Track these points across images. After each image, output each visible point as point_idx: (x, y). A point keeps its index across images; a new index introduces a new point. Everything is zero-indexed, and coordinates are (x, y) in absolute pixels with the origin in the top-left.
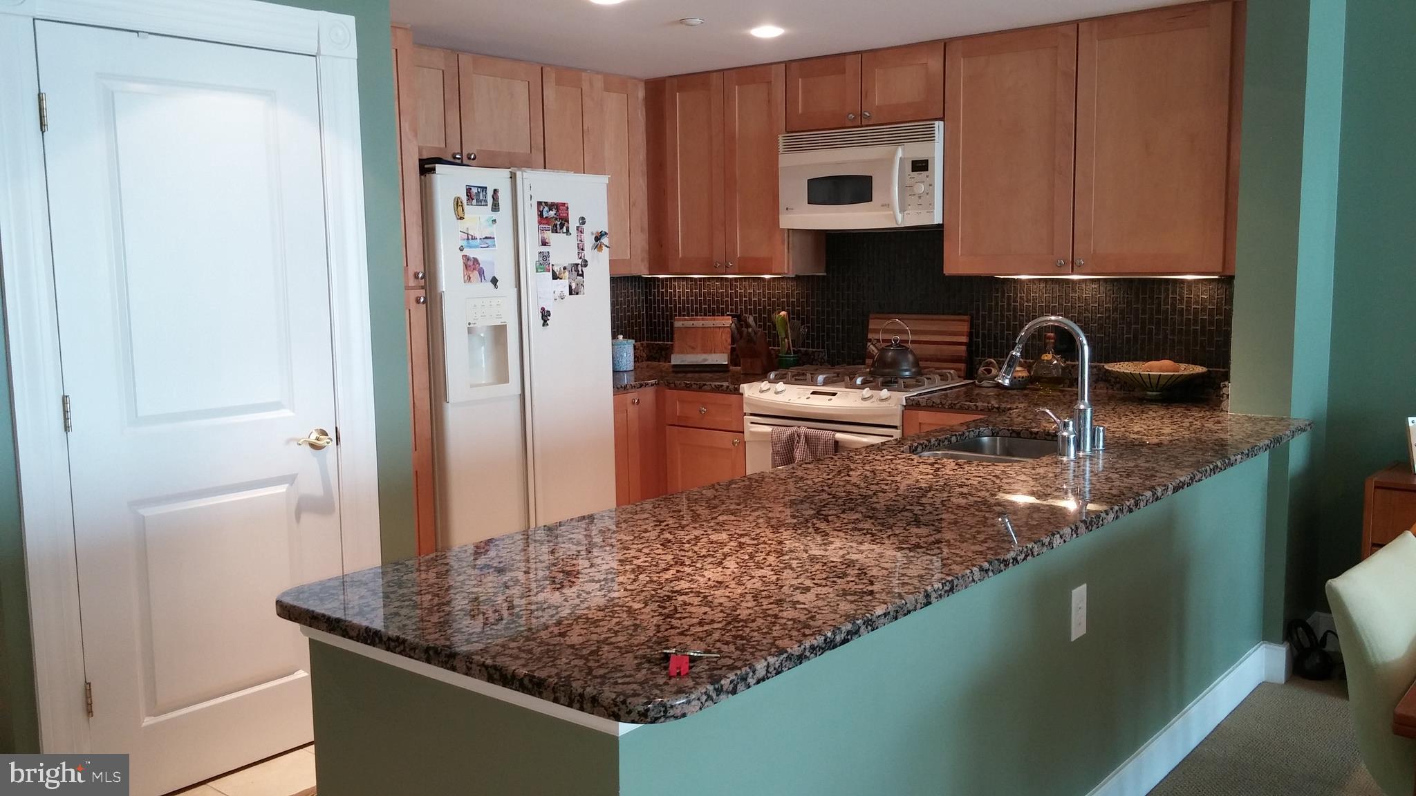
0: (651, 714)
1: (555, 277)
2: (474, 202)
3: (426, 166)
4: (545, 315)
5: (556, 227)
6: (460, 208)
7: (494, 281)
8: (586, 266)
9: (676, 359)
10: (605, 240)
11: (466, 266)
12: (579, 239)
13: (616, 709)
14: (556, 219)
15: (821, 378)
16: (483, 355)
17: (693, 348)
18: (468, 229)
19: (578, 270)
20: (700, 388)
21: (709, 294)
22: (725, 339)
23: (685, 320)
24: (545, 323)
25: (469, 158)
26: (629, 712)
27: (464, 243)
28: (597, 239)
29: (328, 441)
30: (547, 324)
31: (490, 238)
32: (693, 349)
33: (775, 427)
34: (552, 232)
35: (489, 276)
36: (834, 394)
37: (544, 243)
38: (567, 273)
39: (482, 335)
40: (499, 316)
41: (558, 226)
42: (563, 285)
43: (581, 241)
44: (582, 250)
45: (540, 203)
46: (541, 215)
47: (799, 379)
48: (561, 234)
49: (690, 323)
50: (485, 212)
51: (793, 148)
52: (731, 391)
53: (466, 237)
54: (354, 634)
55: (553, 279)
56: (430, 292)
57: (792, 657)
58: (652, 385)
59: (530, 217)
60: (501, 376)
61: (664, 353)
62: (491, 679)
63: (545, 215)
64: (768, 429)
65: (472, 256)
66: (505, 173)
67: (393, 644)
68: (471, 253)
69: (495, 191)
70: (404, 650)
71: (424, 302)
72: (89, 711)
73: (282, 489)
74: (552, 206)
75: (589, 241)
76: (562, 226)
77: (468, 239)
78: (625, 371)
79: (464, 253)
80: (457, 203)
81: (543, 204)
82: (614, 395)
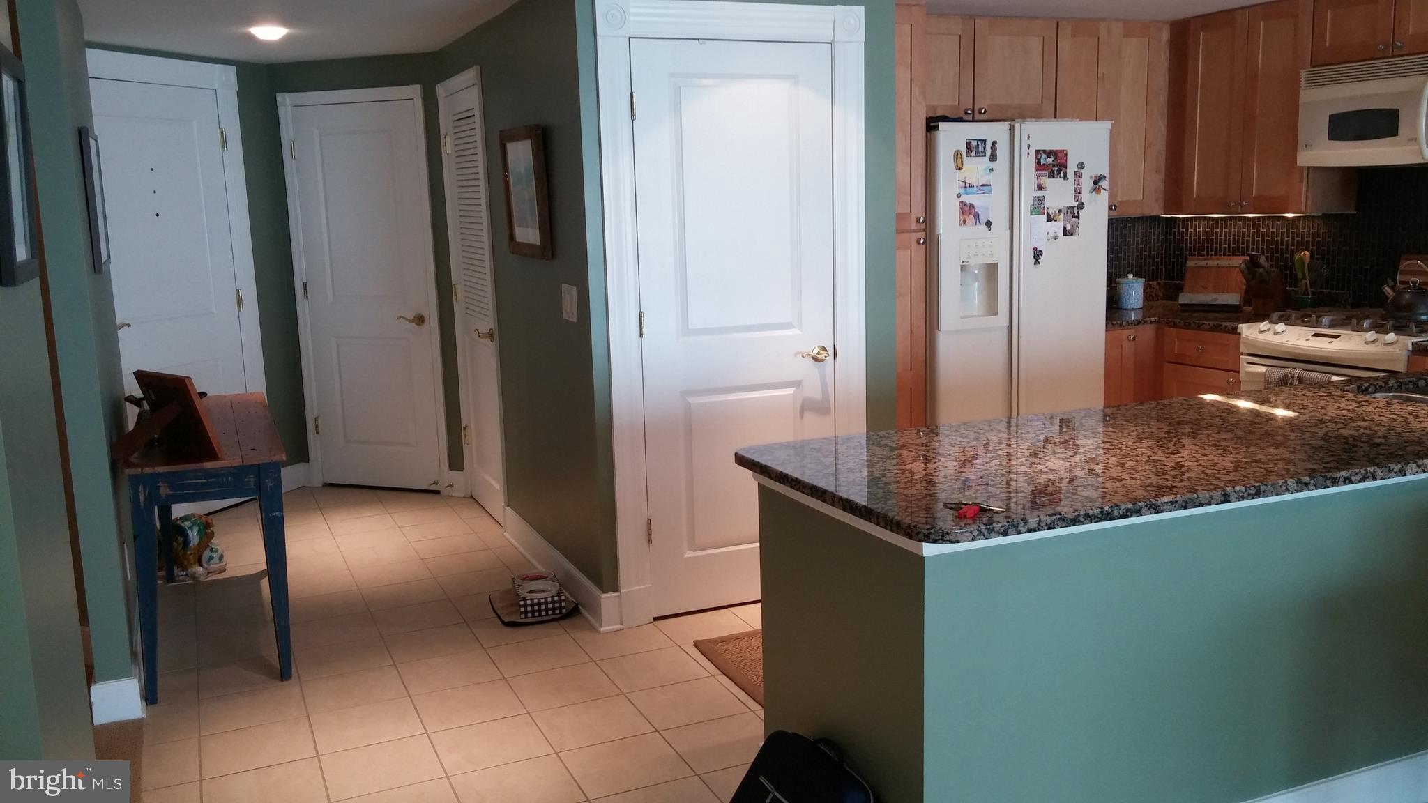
0: (932, 536)
1: (1049, 219)
2: (973, 153)
3: (932, 124)
4: (1037, 255)
5: (1054, 173)
6: (959, 160)
7: (989, 224)
8: (1082, 208)
9: (1184, 299)
10: (1105, 184)
11: (963, 211)
12: (1077, 183)
13: (910, 531)
14: (1054, 166)
15: (1325, 320)
16: (976, 289)
17: (1204, 287)
18: (965, 178)
19: (1073, 213)
20: (1199, 326)
21: (1230, 232)
22: (1239, 280)
23: (1199, 259)
24: (1037, 261)
25: (980, 113)
26: (918, 534)
27: (962, 191)
28: (1096, 182)
29: (826, 355)
30: (1039, 263)
31: (987, 185)
32: (1205, 289)
33: (1270, 368)
34: (1049, 178)
35: (983, 219)
36: (1337, 337)
37: (1040, 188)
38: (1062, 216)
39: (976, 272)
40: (991, 255)
41: (1055, 172)
42: (1057, 227)
43: (1079, 185)
44: (1080, 193)
45: (1038, 152)
46: (1038, 162)
47: (1303, 321)
48: (1059, 179)
49: (1203, 263)
50: (984, 162)
51: (1315, 83)
52: (1229, 330)
53: (964, 185)
54: (773, 476)
55: (1047, 221)
56: (930, 234)
57: (1065, 519)
58: (1152, 323)
59: (1027, 165)
60: (992, 310)
61: (1173, 292)
62: (844, 509)
63: (1043, 162)
64: (1263, 369)
65: (968, 202)
66: (1005, 126)
67: (794, 483)
68: (968, 199)
69: (994, 143)
70: (800, 488)
71: (923, 243)
72: (650, 540)
73: (790, 391)
74: (1049, 154)
75: (1087, 184)
76: (1059, 172)
77: (966, 187)
78: (1133, 309)
79: (961, 199)
80: (958, 155)
81: (1042, 152)
82: (1106, 331)
